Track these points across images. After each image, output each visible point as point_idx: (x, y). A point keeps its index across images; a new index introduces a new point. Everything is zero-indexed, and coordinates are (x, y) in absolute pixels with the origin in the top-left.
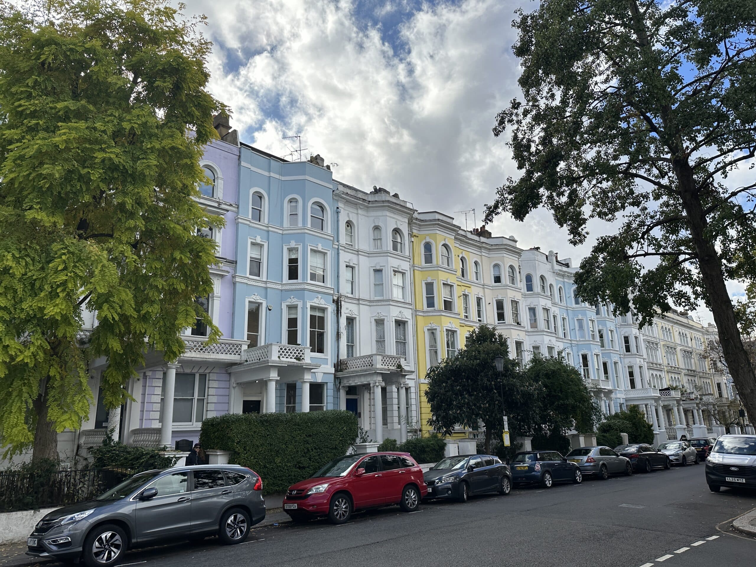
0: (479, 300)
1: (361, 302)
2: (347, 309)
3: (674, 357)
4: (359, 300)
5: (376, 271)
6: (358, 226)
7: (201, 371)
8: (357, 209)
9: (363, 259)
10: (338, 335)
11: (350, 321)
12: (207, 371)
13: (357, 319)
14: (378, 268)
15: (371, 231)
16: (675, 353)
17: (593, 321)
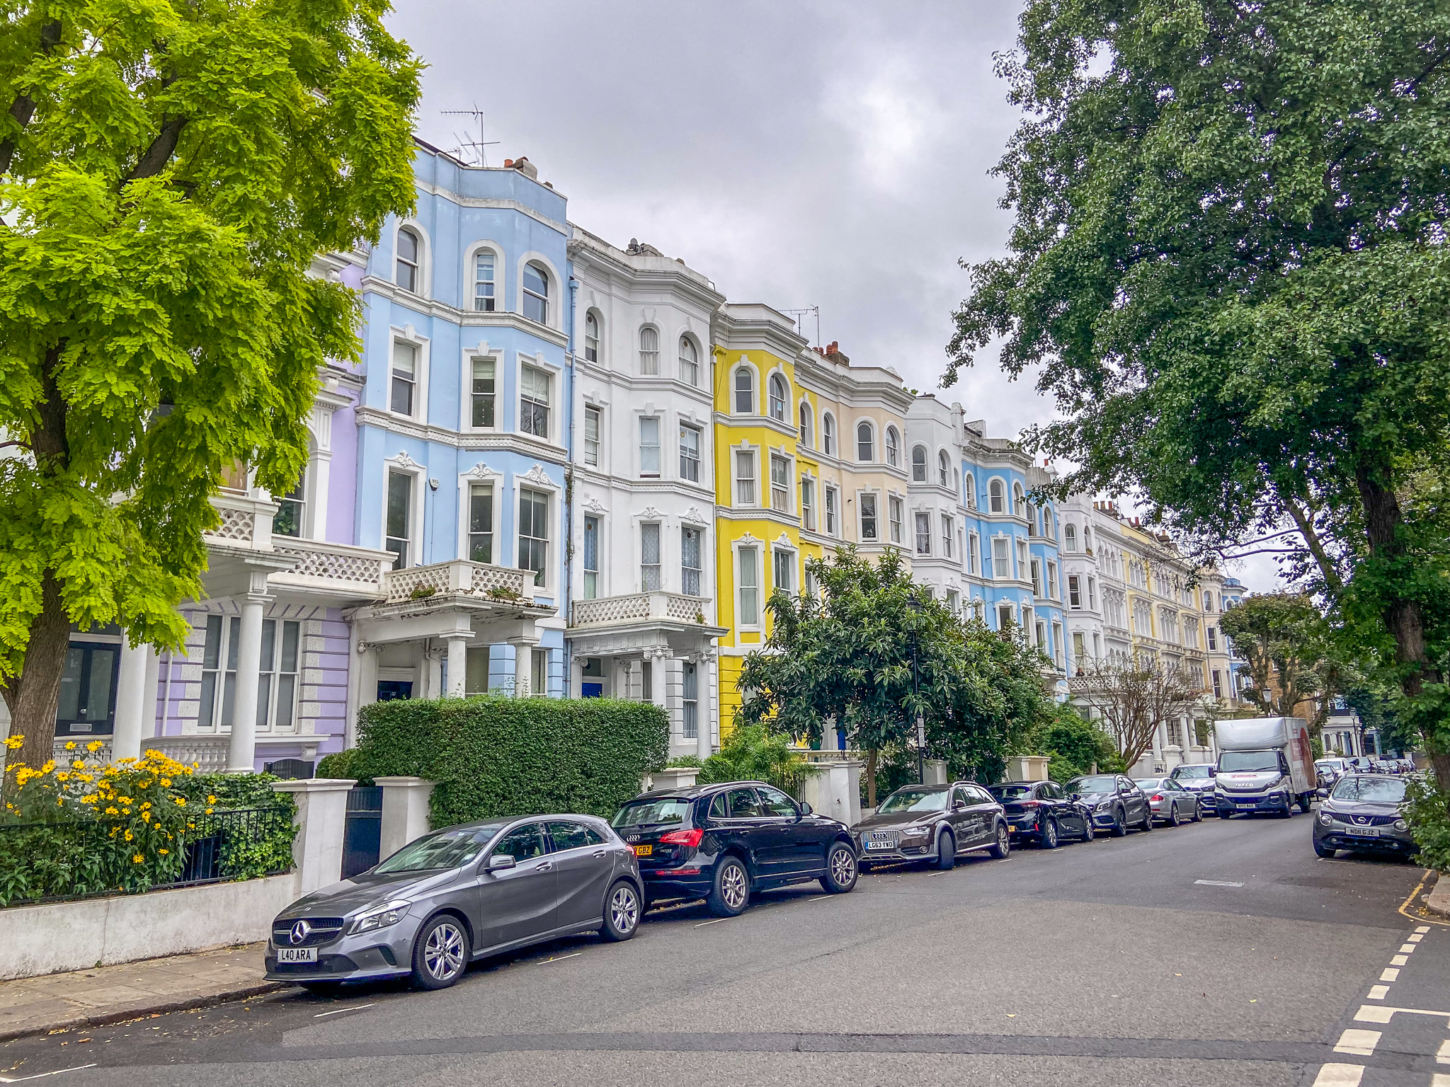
0: (830, 492)
1: (614, 484)
2: (587, 496)
3: (1147, 618)
4: (609, 478)
5: (644, 419)
6: (611, 321)
7: (290, 615)
8: (609, 285)
9: (618, 394)
10: (569, 552)
11: (592, 522)
12: (302, 615)
13: (606, 519)
14: (650, 414)
15: (637, 336)
16: (1148, 613)
17: (1021, 544)
